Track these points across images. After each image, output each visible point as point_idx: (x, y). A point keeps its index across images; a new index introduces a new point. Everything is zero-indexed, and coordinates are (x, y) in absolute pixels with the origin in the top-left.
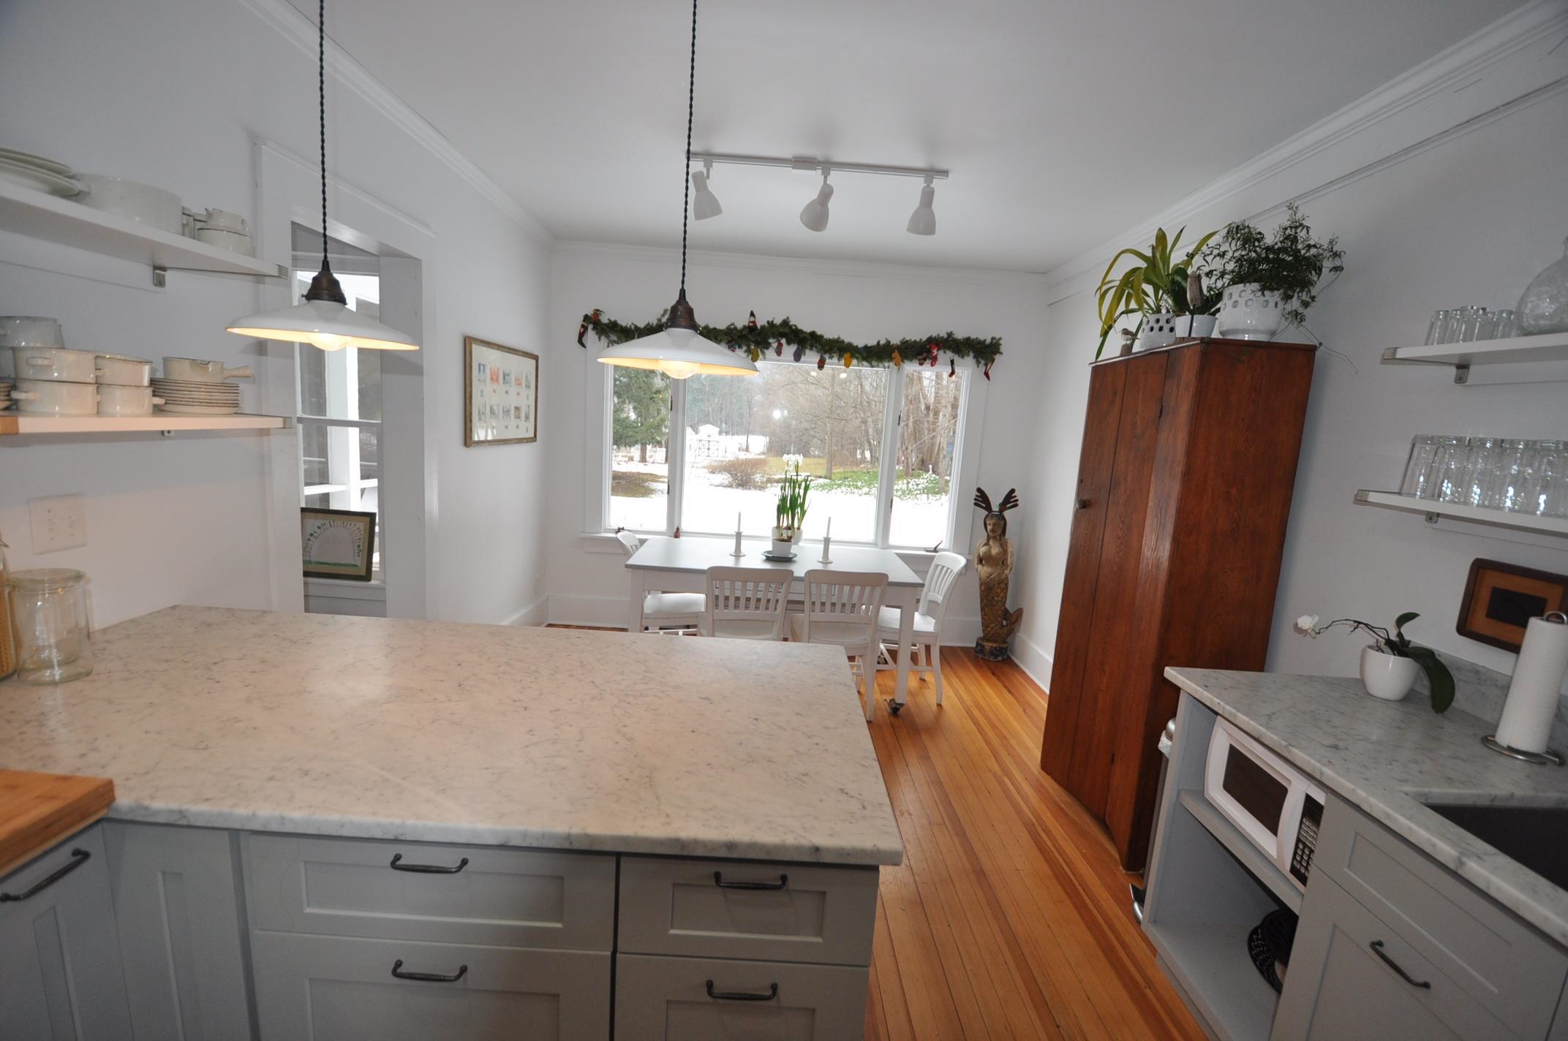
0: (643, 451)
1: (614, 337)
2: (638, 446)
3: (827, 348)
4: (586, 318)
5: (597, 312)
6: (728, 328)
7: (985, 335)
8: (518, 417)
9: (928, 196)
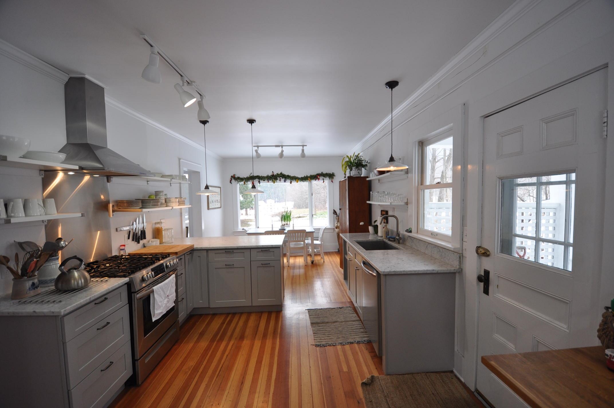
0: (246, 211)
1: (239, 181)
2: (245, 210)
3: (292, 178)
4: (232, 177)
5: (234, 175)
6: (267, 176)
7: (331, 172)
8: (217, 202)
9: (303, 150)
